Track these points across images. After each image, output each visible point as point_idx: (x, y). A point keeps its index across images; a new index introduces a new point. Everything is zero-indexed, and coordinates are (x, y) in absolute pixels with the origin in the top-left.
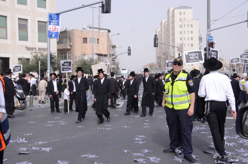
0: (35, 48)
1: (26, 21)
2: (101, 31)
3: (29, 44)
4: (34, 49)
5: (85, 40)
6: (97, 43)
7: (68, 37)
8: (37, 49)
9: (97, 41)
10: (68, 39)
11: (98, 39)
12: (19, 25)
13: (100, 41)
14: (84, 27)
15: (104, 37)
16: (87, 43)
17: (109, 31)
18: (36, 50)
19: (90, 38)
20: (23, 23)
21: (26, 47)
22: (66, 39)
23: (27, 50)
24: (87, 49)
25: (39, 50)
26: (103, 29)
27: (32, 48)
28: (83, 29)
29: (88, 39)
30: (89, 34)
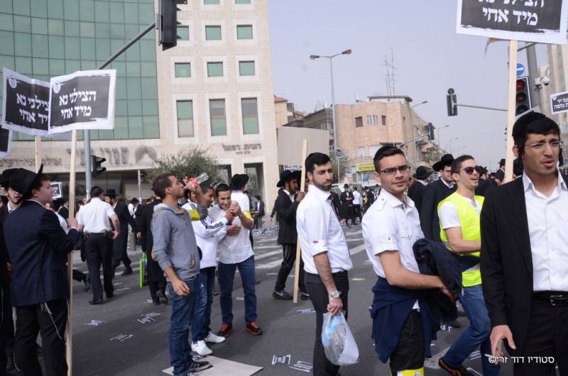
0: (237, 146)
1: (222, 102)
2: (392, 100)
3: (227, 140)
4: (237, 148)
5: (359, 121)
6: (381, 124)
7: (328, 120)
8: (242, 147)
9: (381, 120)
10: (328, 124)
11: (384, 117)
12: (211, 110)
13: (388, 119)
14: (358, 99)
15: (395, 110)
16: (362, 125)
17: (408, 100)
18: (239, 149)
19: (368, 116)
20: (217, 106)
21: (224, 146)
22: (325, 124)
23: (225, 150)
24: (364, 137)
25: (245, 149)
26: (395, 97)
27: (234, 146)
28: (357, 101)
29: (363, 119)
30: (364, 109)
